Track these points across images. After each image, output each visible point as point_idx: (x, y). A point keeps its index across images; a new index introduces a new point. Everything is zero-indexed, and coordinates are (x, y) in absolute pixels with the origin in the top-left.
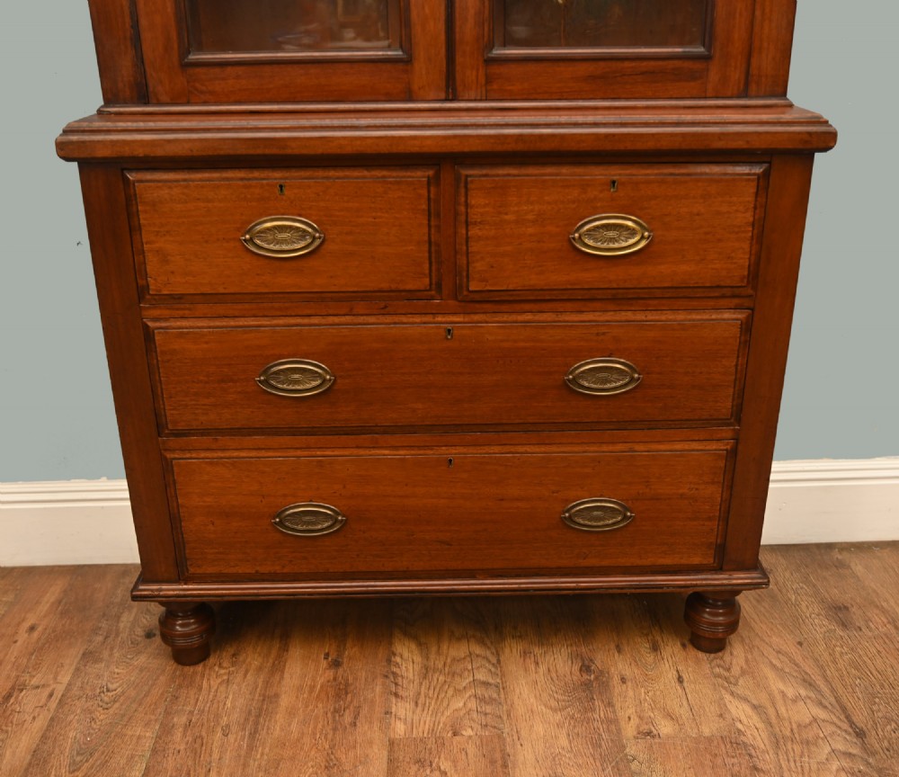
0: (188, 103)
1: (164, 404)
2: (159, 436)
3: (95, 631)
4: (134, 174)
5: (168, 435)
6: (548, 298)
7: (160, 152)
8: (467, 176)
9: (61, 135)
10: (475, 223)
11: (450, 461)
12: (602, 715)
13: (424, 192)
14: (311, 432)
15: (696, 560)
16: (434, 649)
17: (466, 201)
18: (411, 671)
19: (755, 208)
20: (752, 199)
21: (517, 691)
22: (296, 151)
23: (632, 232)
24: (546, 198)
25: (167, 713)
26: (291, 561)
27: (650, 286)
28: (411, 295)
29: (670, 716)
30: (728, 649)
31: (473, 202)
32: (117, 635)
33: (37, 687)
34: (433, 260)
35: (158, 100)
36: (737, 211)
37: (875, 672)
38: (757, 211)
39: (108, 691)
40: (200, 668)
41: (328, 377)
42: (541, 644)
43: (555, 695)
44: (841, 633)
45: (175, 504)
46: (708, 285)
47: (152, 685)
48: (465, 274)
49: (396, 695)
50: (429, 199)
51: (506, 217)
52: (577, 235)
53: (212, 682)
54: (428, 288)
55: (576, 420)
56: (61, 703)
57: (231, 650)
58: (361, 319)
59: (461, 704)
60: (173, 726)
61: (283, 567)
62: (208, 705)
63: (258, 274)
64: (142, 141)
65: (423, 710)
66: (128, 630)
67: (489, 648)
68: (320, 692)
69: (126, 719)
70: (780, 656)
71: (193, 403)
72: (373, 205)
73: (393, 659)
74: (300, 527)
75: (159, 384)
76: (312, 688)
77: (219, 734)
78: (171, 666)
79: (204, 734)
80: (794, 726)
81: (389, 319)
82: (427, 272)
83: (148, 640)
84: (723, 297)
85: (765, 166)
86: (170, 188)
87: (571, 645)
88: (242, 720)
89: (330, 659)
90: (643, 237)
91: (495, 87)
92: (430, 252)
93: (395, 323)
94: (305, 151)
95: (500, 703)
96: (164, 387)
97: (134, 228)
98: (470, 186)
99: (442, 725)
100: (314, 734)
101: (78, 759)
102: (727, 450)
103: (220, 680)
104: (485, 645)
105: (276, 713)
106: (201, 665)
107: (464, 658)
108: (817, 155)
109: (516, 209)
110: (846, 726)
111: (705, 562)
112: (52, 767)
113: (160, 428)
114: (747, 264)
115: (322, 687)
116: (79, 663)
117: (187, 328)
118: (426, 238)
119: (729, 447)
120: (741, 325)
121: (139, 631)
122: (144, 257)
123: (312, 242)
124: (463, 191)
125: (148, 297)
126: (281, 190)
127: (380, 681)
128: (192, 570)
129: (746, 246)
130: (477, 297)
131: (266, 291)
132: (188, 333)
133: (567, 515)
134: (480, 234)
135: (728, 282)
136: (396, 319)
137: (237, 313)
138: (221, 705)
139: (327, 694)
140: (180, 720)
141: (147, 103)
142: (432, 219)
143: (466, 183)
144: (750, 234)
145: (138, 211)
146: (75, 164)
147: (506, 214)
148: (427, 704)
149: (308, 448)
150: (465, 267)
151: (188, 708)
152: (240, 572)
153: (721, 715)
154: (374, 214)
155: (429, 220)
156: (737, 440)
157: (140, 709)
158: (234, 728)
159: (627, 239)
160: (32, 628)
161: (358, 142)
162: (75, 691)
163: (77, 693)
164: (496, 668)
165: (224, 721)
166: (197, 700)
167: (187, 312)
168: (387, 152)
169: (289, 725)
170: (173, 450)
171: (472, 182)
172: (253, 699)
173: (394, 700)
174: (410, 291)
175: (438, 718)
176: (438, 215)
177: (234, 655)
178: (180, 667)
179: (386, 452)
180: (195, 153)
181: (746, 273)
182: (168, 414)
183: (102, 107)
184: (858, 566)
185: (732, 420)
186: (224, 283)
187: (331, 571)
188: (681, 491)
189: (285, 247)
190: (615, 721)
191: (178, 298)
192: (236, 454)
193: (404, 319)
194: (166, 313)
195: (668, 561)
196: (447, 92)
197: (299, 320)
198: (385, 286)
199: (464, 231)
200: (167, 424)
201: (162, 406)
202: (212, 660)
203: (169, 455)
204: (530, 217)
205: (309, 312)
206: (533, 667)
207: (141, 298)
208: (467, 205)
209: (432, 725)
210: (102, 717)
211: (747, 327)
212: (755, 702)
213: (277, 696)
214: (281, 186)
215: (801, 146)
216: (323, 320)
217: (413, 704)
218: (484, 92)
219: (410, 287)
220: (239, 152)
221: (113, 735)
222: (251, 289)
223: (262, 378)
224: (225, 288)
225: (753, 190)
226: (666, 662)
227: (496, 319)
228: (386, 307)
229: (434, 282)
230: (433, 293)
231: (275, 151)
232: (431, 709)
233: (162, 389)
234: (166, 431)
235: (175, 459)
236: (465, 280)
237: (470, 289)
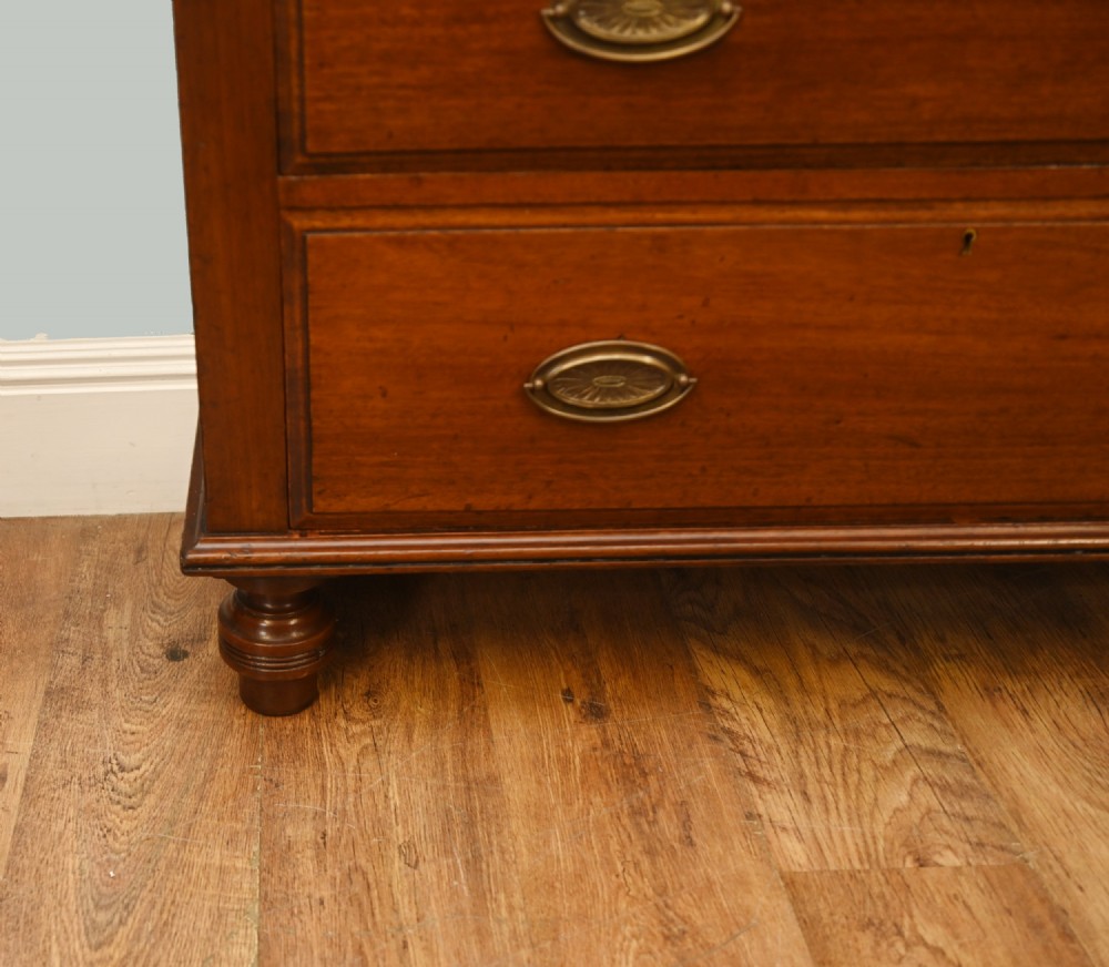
1: (301, 86)
2: (280, 172)
3: (59, 645)
5: (302, 170)
11: (969, 237)
14: (651, 159)
16: (790, 681)
18: (763, 726)
25: (268, 818)
26: (549, 483)
32: (107, 654)
39: (122, 769)
40: (305, 720)
41: (727, 6)
42: (1014, 673)
43: (1099, 779)
45: (299, 346)
47: (215, 758)
53: (342, 751)
56: (29, 795)
57: (360, 684)
59: (904, 798)
60: (289, 847)
61: (530, 497)
62: (351, 799)
65: (827, 810)
66: (126, 645)
67: (907, 681)
68: (583, 771)
69: (180, 828)
71: (376, 81)
73: (712, 701)
74: (586, 402)
75: (295, 31)
76: (564, 762)
77: (398, 864)
78: (242, 718)
79: (362, 862)
83: (175, 665)
87: (1078, 675)
88: (438, 831)
89: (578, 702)
95: (988, 796)
96: (307, 36)
99: (881, 844)
100: (609, 862)
101: (102, 918)
103: (357, 748)
104: (894, 672)
105: (508, 817)
106: (306, 714)
107: (864, 700)
112: (49, 936)
113: (284, 149)
115: (583, 760)
116: (42, 711)
121: (152, 647)
127: (704, 747)
128: (321, 504)
138: (380, 799)
139: (602, 775)
140: (301, 832)
148: (830, 798)
149: (637, 203)
151: (310, 807)
152: (431, 507)
157: (206, 808)
158: (427, 850)
162: (51, 769)
163: (59, 774)
164: (940, 719)
165: (398, 834)
166: (323, 787)
169: (546, 842)
170: (309, 209)
172: (444, 787)
173: (753, 788)
175: (866, 826)
177: (369, 694)
178: (264, 720)
179: (821, 214)
182: (309, 111)
187: (636, 504)
192: (460, 218)
200: (303, 137)
201: (296, 91)
202: (325, 705)
203: (298, 222)
206: (1018, 718)
209: (861, 844)
210: (126, 826)
213: (493, 779)
217: (798, 798)
221: (162, 864)
223: (560, 10)
232: (842, 806)
233: (301, 41)
234: (299, 159)
235: (314, 231)
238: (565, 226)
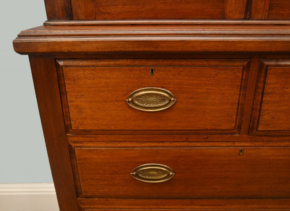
0: (95, 19)
2: (78, 197)
4: (62, 63)
7: (78, 49)
8: (267, 66)
9: (16, 38)
10: (268, 93)
13: (240, 75)
14: (159, 198)
17: (264, 81)
22: (165, 50)
28: (223, 132)
31: (268, 81)
34: (239, 113)
35: (78, 17)
41: (171, 173)
48: (256, 121)
50: (242, 79)
54: (234, 128)
58: (192, 144)
63: (135, 120)
64: (66, 42)
71: (95, 183)
72: (207, 82)
75: (77, 174)
81: (208, 144)
82: (235, 119)
86: (84, 70)
91: (274, 12)
92: (238, 109)
93: (211, 146)
94: (170, 50)
96: (80, 175)
98: (269, 72)
113: (78, 193)
117: (93, 147)
118: (237, 101)
122: (69, 109)
123: (169, 103)
124: (263, 74)
125: (71, 130)
126: (152, 72)
130: (261, 133)
131: (139, 129)
132: (94, 150)
134: (269, 99)
136: (212, 144)
137: (121, 140)
141: (71, 19)
142: (242, 90)
143: (267, 70)
145: (65, 84)
146: (27, 56)
147: (287, 88)
149: (157, 204)
150: (257, 118)
154: (208, 87)
155: (240, 91)
161: (205, 44)
167: (93, 139)
168: (223, 51)
170: (85, 204)
171: (271, 69)
174: (223, 130)
176: (245, 88)
179: (198, 207)
180: (100, 50)
182: (82, 188)
183: (46, 21)
186: (115, 125)
189: (151, 105)
191: (87, 132)
193: (217, 144)
194: (82, 139)
197: (157, 144)
198: (209, 127)
199: (260, 98)
200: (81, 192)
201: (79, 184)
203: (83, 207)
207: (67, 131)
208: (264, 83)
214: (152, 70)
216: (171, 145)
219: (223, 128)
220: (128, 49)
222: (130, 128)
223: (134, 173)
224: (115, 127)
227: (269, 145)
229: (237, 125)
230: (236, 131)
231: (151, 49)
233: (79, 176)
234: (81, 196)
235: (86, 208)
236: (256, 124)
237: (258, 130)
238: (141, 208)
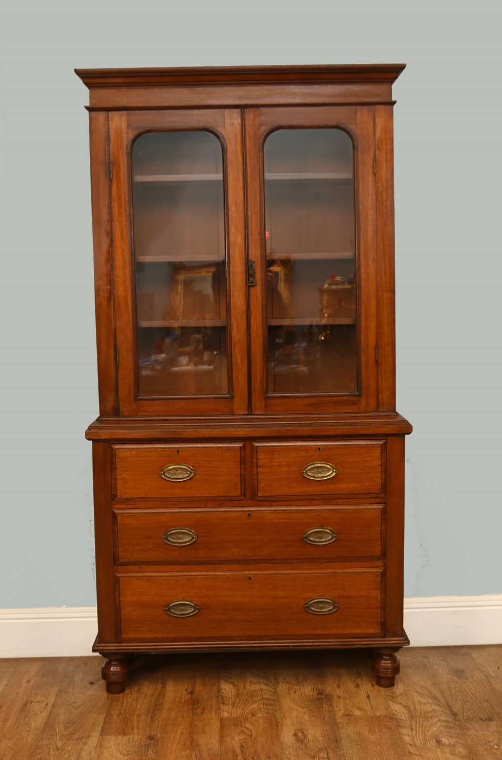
0: (137, 416)
2: (114, 565)
3: (62, 682)
4: (116, 446)
5: (119, 565)
6: (293, 499)
7: (128, 437)
8: (256, 447)
9: (87, 430)
10: (260, 466)
11: (250, 578)
12: (327, 709)
13: (239, 453)
14: (186, 563)
15: (372, 631)
16: (242, 687)
17: (257, 457)
18: (231, 695)
19: (381, 459)
20: (379, 455)
21: (285, 702)
22: (186, 436)
23: (329, 470)
24: (291, 456)
25: (108, 710)
26: (172, 631)
27: (338, 493)
28: (232, 498)
29: (360, 709)
30: (396, 686)
31: (260, 457)
32: (75, 683)
33: (39, 702)
34: (242, 483)
35: (124, 415)
36: (374, 460)
37: (469, 694)
38: (383, 460)
40: (121, 695)
41: (195, 536)
42: (298, 685)
43: (304, 702)
44: (457, 680)
45: (118, 600)
46: (364, 493)
48: (256, 488)
49: (223, 703)
50: (241, 456)
51: (274, 464)
52: (304, 472)
53: (128, 700)
54: (240, 495)
55: (308, 557)
56: (53, 707)
57: (135, 688)
58: (210, 510)
59: (256, 706)
60: (112, 714)
61: (168, 635)
62: (128, 707)
63: (167, 489)
65: (237, 708)
66: (80, 681)
67: (271, 687)
68: (184, 703)
69: (88, 712)
70: (422, 689)
71: (132, 549)
72: (216, 459)
73: (221, 691)
74: (178, 612)
75: (117, 539)
76: (180, 702)
77: (136, 717)
78: (106, 694)
80: (422, 712)
81: (222, 509)
82: (240, 488)
83: (91, 685)
84: (372, 498)
85: (384, 441)
86: (131, 451)
87: (314, 685)
88: (146, 712)
89: (188, 691)
90: (333, 472)
91: (269, 409)
92: (241, 479)
93: (225, 511)
95: (276, 706)
97: (113, 468)
98: (258, 451)
99: (246, 713)
100: (183, 716)
101: (68, 725)
102: (381, 572)
103: (132, 699)
104: (269, 685)
105: (163, 710)
106: (122, 693)
107: (258, 690)
108: (406, 436)
109: (278, 460)
110: (448, 712)
111: (376, 632)
112: (56, 727)
113: (115, 561)
114: (381, 483)
115: (185, 701)
116: (57, 694)
117: (132, 513)
118: (239, 473)
119: (382, 571)
120: (381, 511)
121: (86, 682)
122: (116, 481)
123: (190, 475)
124: (255, 453)
125: (116, 499)
127: (214, 699)
128: (123, 636)
129: (379, 475)
130: (262, 499)
131: (168, 496)
132: (133, 516)
133: (306, 606)
134: (263, 471)
135: (373, 491)
136: (226, 509)
137: (155, 507)
138: (135, 707)
139: (188, 703)
140: (115, 712)
141: (118, 416)
142: (242, 465)
143: (256, 449)
144: (380, 470)
145: (116, 461)
146: (91, 442)
147: (274, 462)
148: (239, 706)
149: (184, 571)
150: (256, 486)
151: (119, 708)
152: (147, 637)
153: (387, 709)
154: (217, 463)
155: (241, 465)
156: (385, 566)
157: (94, 709)
158: (143, 715)
159: (326, 473)
160: (28, 681)
161: (212, 433)
162: (59, 703)
164: (274, 694)
165: (137, 712)
166: (122, 705)
167: (133, 506)
168: (223, 436)
169: (170, 714)
170: (120, 573)
171: (259, 449)
172: (150, 705)
173: (222, 705)
174: (232, 496)
175: (245, 710)
176: (245, 463)
177: (138, 690)
178: (110, 695)
179: (220, 573)
180: (143, 437)
181: (380, 487)
182: (120, 554)
183: (99, 416)
184: (475, 655)
185: (382, 557)
186: (150, 493)
187: (192, 636)
188: (361, 594)
189: (178, 477)
190: (333, 711)
191: (129, 500)
192: (149, 574)
193: (229, 509)
194: (123, 506)
195: (358, 631)
196: (248, 412)
197: (183, 510)
198: (221, 494)
199: (256, 470)
200: (119, 559)
201: (117, 551)
202: (127, 692)
203: (118, 575)
204: (284, 464)
205: (187, 506)
206: (293, 693)
207: (113, 499)
208: (257, 459)
209: (241, 713)
210: (75, 712)
211: (384, 512)
212: (405, 704)
213: (162, 704)
214: (178, 451)
215: (397, 433)
216: (193, 510)
217: (231, 706)
218: (264, 411)
219: (232, 494)
220: (161, 437)
222: (162, 496)
223: (164, 537)
224: (151, 495)
225: (380, 451)
226: (362, 692)
227: (271, 509)
228: (221, 504)
229: (243, 492)
232: (241, 708)
233: (118, 542)
234: (118, 563)
235: (121, 577)
236: (256, 491)
237: (259, 495)
238: (170, 576)
